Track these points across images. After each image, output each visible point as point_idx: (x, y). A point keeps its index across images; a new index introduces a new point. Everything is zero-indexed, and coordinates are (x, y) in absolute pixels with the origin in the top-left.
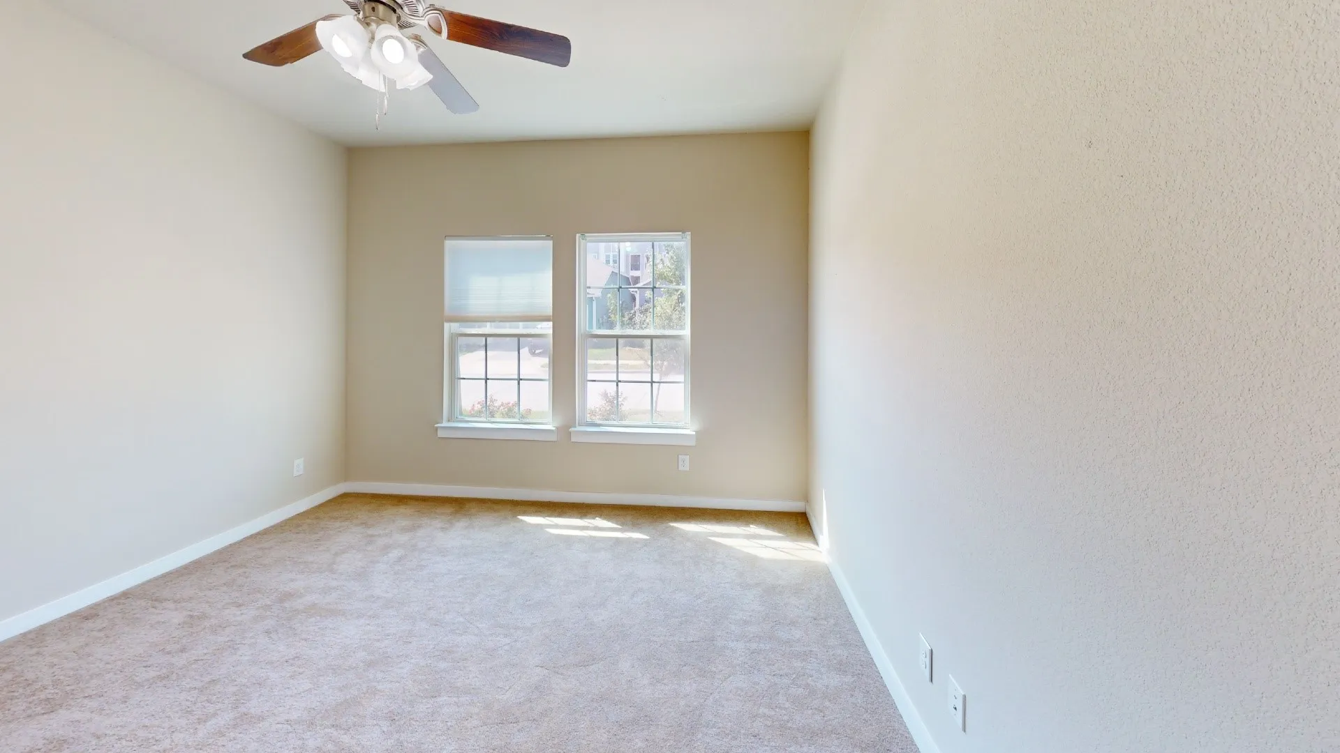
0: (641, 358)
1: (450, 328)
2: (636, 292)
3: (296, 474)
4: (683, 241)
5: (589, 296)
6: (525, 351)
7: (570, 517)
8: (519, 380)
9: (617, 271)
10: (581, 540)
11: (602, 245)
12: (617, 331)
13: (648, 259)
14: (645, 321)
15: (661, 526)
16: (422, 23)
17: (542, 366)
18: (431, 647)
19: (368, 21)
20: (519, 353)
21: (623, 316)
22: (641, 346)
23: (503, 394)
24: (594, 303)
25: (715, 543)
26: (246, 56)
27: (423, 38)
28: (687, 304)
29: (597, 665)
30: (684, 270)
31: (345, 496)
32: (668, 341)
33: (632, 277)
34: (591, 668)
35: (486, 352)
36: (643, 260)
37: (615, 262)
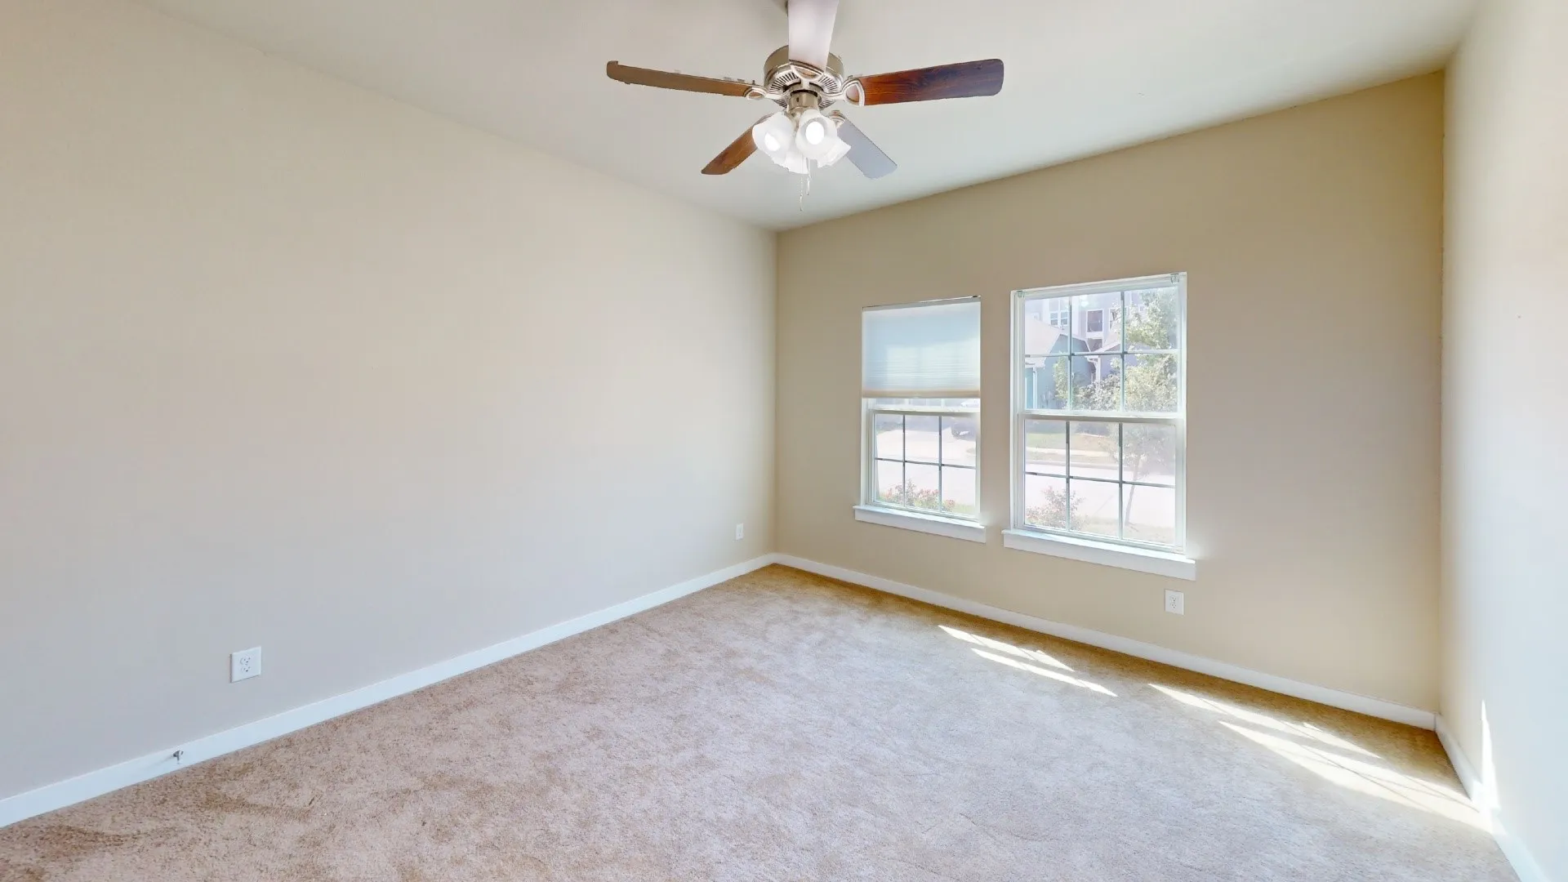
0: (1104, 449)
1: (868, 404)
2: (1096, 360)
3: (738, 538)
4: (1175, 285)
5: (1026, 366)
6: (947, 432)
7: (1002, 641)
8: (941, 465)
9: (1067, 334)
10: (1018, 673)
11: (1046, 302)
12: (1068, 411)
13: (1114, 314)
14: (1109, 398)
15: (1137, 685)
16: (840, 98)
17: (968, 451)
18: (849, 748)
19: (793, 111)
20: (940, 434)
21: (1076, 392)
22: (1104, 432)
23: (923, 480)
24: (1035, 376)
25: (1235, 735)
26: (704, 172)
27: (841, 112)
28: (1181, 375)
29: (1039, 844)
30: (1175, 326)
31: (774, 569)
32: (1149, 428)
33: (1090, 340)
34: (1031, 844)
35: (904, 431)
36: (1107, 318)
37: (1064, 322)
